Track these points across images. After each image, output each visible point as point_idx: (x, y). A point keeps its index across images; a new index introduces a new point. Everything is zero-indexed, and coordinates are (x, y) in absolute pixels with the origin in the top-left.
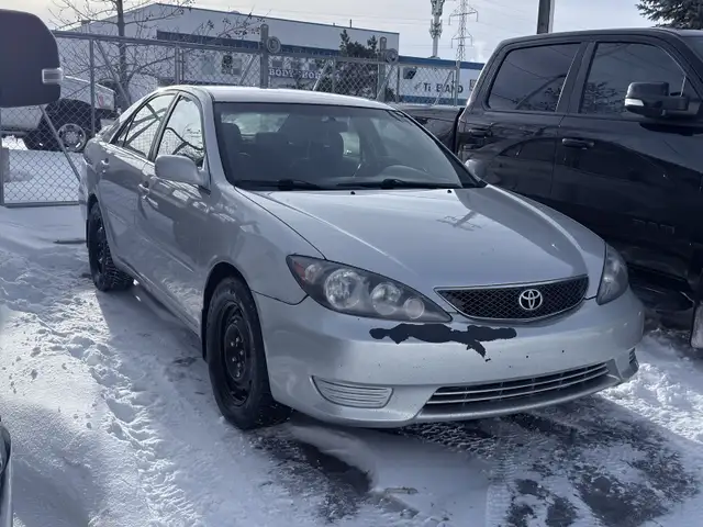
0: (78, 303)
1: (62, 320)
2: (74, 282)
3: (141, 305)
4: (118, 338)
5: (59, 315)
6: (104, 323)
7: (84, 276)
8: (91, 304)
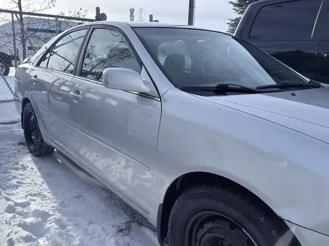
0: (24, 168)
1: (17, 187)
2: (15, 149)
3: (63, 167)
4: (62, 204)
5: (14, 182)
6: (45, 186)
7: (20, 144)
8: (32, 168)
